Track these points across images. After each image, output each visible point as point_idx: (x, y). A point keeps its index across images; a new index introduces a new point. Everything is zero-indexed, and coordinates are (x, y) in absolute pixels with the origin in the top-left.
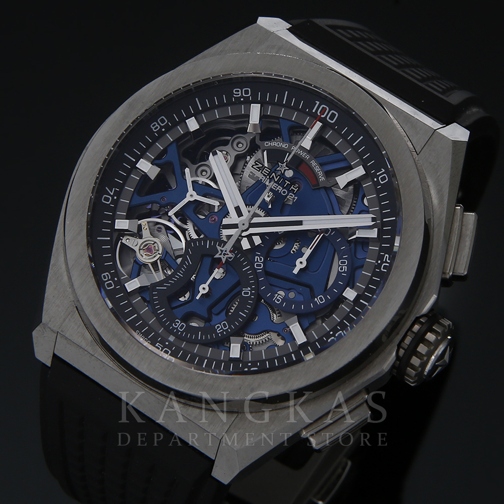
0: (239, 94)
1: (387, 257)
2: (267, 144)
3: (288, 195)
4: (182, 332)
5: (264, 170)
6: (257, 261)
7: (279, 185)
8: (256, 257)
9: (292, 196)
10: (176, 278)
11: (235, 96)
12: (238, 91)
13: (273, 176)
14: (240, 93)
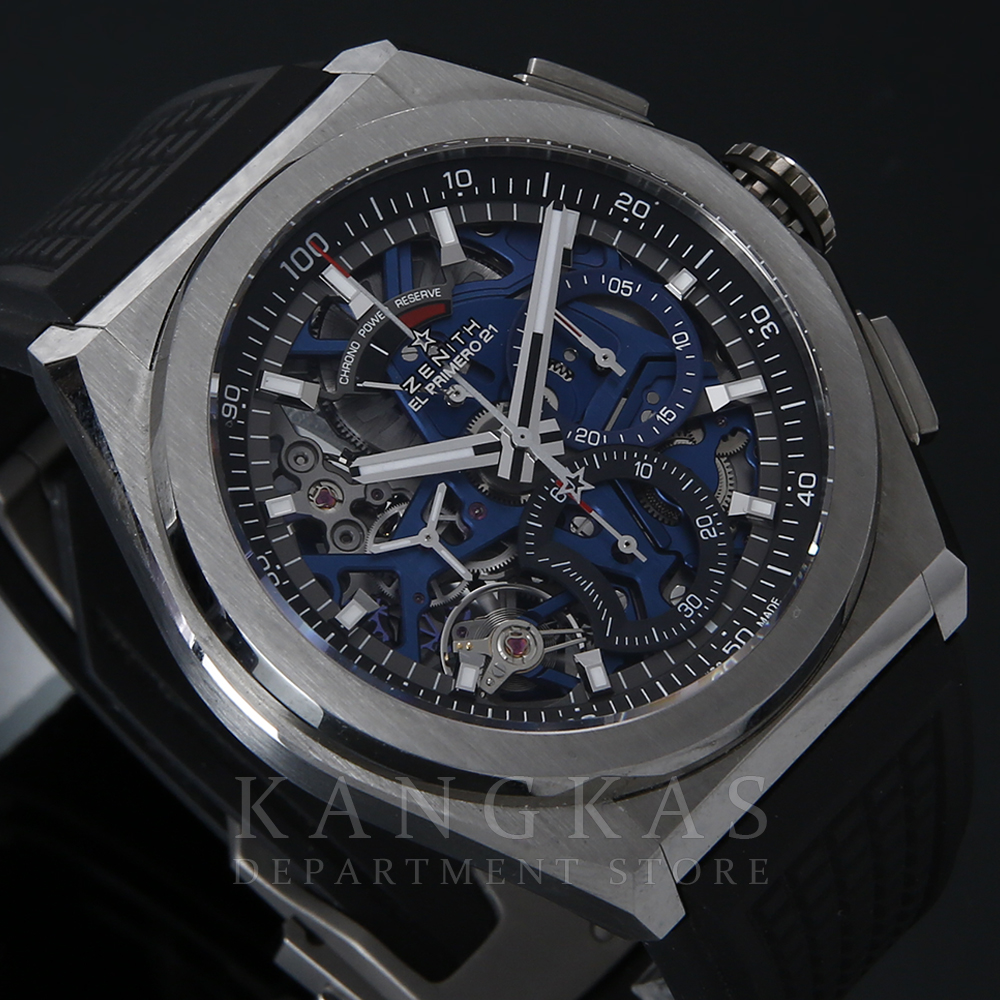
0: (233, 409)
1: (620, 204)
2: (344, 380)
3: (481, 341)
4: (706, 603)
5: (423, 374)
6: (586, 439)
7: (458, 353)
8: (576, 439)
9: (486, 333)
10: (594, 595)
11: (234, 418)
12: (227, 408)
13: (438, 360)
14: (231, 406)
